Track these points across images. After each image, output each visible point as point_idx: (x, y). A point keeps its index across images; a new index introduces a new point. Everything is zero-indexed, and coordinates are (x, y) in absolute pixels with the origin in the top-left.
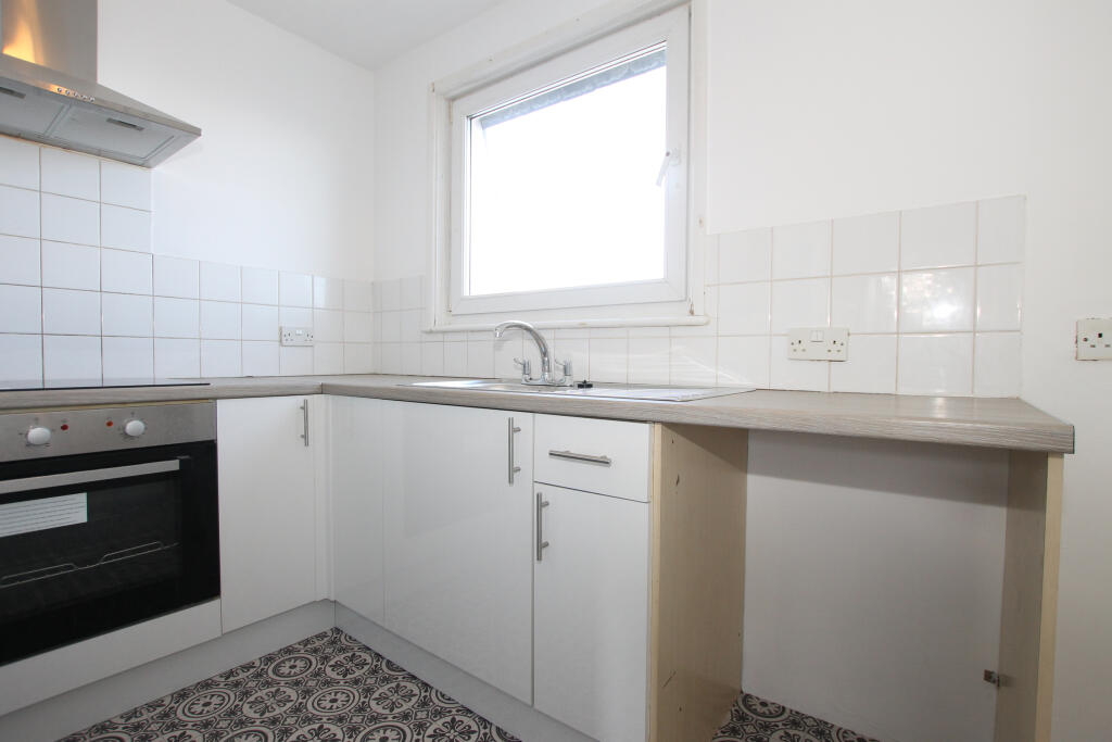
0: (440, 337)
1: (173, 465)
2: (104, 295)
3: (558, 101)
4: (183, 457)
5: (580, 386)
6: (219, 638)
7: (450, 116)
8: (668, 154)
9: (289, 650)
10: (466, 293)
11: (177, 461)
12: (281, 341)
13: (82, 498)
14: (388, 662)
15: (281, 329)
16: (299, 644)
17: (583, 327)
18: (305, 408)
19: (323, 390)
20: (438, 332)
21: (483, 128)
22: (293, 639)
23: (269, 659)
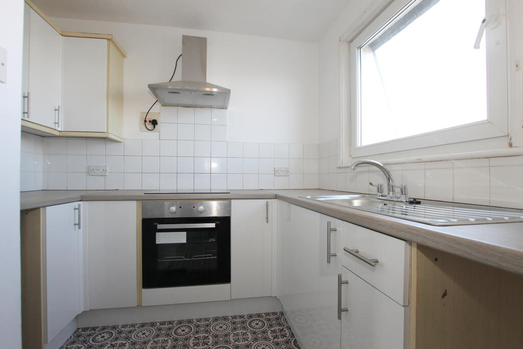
0: (343, 170)
1: (213, 225)
2: (212, 158)
3: (416, 18)
4: (217, 223)
5: (411, 203)
6: (229, 300)
7: (350, 51)
8: (484, 21)
9: (259, 315)
10: (359, 145)
11: (214, 224)
12: (274, 174)
13: (185, 233)
14: (295, 340)
15: (275, 168)
16: (265, 314)
17: (419, 161)
18: (267, 205)
19: (276, 197)
20: (343, 168)
21: (373, 51)
22: (263, 311)
23: (250, 316)
